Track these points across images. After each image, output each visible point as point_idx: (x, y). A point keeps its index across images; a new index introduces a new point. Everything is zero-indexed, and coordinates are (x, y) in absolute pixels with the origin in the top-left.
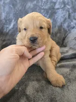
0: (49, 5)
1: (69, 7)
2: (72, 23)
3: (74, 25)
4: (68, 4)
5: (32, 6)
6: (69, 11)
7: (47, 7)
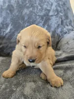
0: (44, 13)
1: (62, 15)
2: (64, 29)
3: (67, 31)
4: (61, 12)
5: (28, 12)
6: (62, 18)
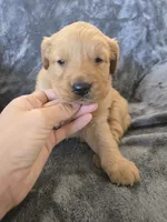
0: (106, 12)
1: (148, 18)
2: (154, 52)
3: (159, 57)
4: (146, 11)
5: (68, 11)
6: (148, 27)
7: (100, 16)
